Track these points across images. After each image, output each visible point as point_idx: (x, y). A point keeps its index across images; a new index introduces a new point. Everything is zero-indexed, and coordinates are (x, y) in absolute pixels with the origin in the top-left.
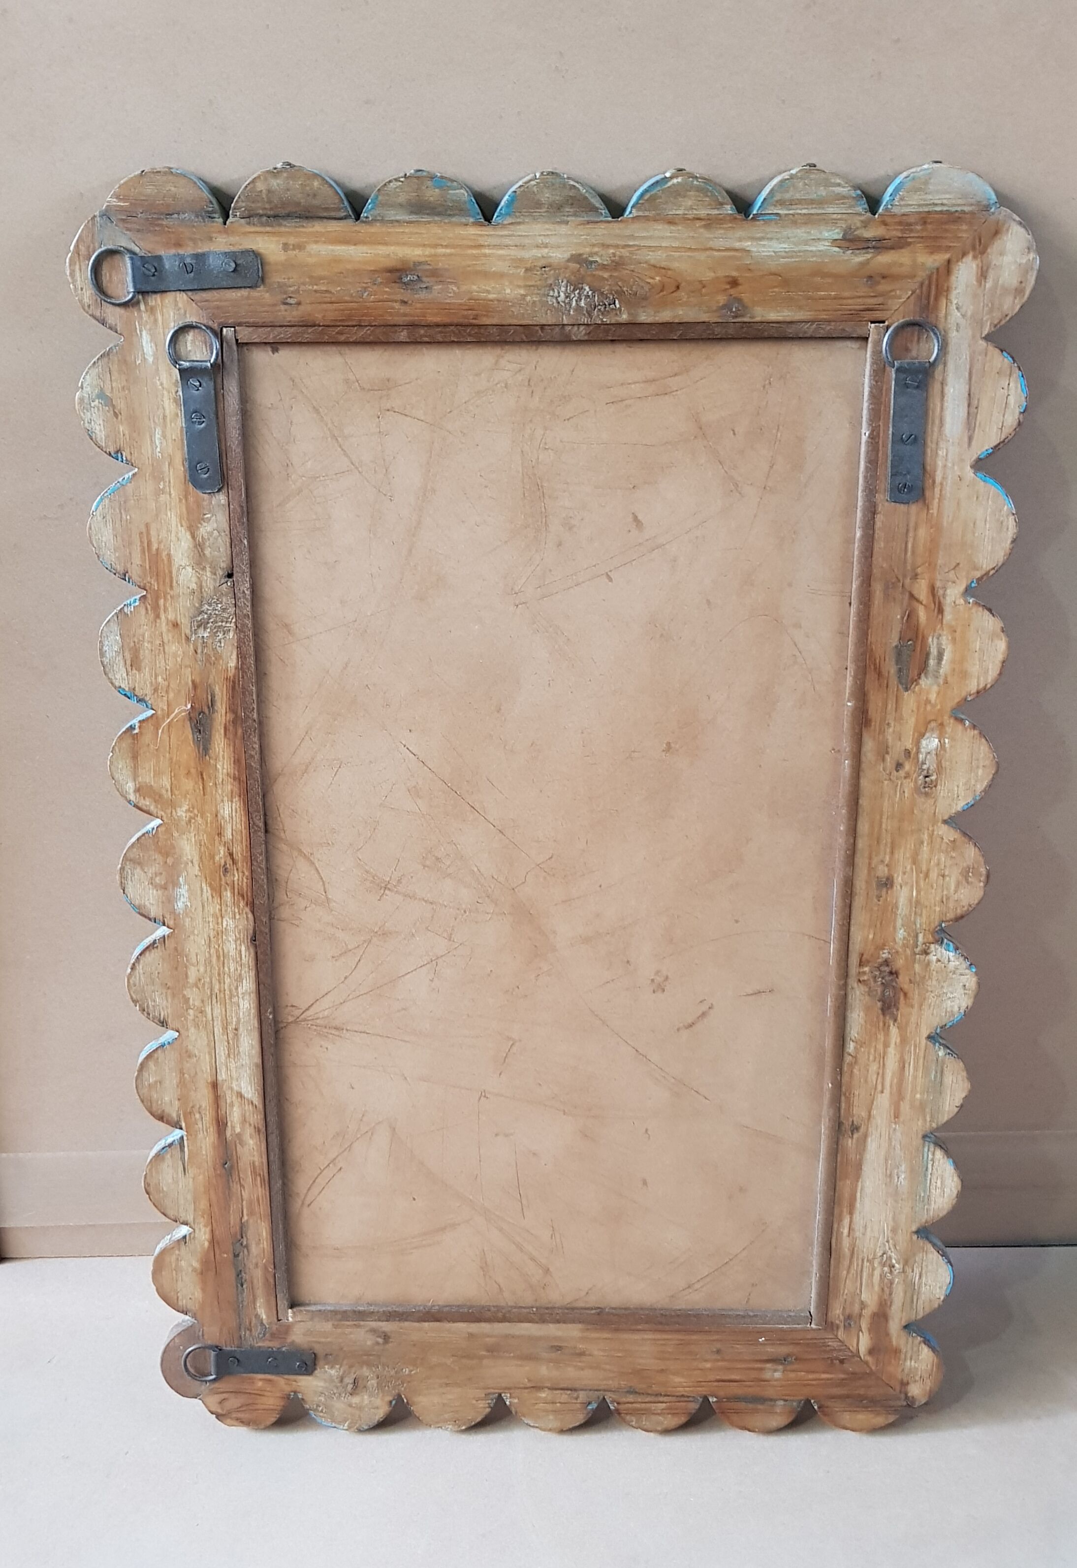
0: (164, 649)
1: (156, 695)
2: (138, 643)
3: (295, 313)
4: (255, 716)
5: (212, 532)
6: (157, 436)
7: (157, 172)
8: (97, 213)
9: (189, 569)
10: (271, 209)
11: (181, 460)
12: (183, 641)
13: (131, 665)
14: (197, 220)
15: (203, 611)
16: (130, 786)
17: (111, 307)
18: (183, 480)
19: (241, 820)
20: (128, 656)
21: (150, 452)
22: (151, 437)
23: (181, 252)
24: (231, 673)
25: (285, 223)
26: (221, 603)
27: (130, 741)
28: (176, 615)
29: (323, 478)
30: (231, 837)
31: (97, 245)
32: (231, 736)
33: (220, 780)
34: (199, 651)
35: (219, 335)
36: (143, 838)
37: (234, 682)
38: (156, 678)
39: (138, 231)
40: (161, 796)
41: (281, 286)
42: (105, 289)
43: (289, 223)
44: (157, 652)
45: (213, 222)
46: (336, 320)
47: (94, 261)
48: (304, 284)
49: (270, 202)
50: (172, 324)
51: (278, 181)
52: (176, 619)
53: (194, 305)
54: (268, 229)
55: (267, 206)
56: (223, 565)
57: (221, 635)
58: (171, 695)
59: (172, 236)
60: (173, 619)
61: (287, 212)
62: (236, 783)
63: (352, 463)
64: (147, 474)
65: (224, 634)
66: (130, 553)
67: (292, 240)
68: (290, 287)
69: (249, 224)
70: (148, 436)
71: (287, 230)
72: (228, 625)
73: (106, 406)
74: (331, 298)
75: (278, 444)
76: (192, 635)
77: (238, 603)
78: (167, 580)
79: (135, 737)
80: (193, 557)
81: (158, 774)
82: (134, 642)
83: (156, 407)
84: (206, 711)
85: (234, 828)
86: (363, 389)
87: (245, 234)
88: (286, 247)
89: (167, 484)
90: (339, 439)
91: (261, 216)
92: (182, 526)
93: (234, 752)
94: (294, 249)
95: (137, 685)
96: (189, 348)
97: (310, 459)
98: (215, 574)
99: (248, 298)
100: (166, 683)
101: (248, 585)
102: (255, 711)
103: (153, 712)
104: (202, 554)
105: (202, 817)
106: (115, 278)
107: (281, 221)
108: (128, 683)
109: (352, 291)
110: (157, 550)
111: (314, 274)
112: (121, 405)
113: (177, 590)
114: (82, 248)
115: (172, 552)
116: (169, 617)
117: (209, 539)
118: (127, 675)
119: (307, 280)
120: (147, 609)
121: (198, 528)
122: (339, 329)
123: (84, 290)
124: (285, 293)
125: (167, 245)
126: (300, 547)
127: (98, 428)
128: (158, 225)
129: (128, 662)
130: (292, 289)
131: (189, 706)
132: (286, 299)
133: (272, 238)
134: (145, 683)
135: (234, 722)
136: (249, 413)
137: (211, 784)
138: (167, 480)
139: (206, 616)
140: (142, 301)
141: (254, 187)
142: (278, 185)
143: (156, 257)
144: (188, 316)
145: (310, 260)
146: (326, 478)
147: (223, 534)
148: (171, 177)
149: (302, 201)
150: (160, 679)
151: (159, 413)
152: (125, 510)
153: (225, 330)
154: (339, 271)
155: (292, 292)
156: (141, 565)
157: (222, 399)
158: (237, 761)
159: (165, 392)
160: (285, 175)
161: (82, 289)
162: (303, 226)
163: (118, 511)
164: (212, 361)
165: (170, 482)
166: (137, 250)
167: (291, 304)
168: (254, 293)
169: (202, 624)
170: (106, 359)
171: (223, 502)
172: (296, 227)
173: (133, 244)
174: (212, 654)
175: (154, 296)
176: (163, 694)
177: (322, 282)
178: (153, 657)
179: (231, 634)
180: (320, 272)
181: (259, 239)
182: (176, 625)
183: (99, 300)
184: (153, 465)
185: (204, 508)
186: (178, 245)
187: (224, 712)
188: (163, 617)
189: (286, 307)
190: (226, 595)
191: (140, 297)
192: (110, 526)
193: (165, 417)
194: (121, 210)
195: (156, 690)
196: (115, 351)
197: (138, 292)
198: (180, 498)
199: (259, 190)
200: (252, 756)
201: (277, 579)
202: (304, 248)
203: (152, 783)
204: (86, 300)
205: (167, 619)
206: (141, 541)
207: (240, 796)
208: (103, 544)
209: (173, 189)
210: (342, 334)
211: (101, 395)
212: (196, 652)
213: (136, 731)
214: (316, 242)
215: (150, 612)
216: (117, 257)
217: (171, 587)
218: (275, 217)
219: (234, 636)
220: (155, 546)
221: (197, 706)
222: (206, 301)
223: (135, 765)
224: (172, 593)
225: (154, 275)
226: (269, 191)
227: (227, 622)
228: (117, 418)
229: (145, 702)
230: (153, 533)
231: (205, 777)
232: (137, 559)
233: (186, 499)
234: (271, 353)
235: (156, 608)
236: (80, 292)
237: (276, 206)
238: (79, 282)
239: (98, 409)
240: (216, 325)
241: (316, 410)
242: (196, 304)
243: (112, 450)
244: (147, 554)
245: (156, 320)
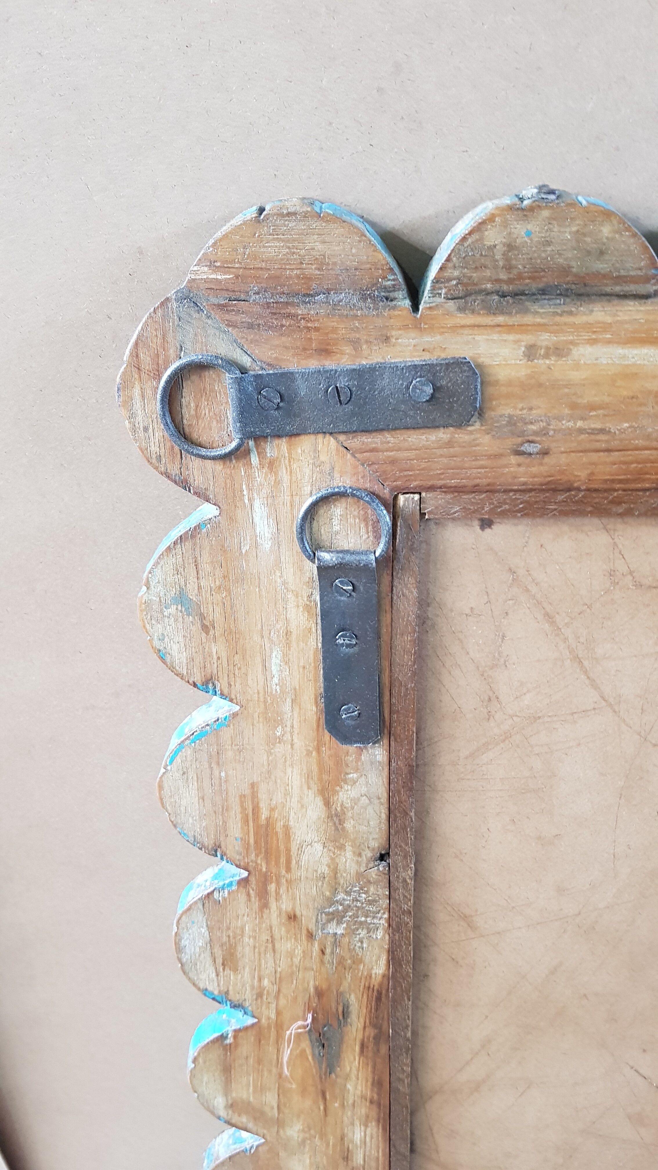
0: (274, 946)
1: (259, 1001)
2: (234, 938)
3: (534, 470)
4: (409, 1034)
5: (359, 799)
6: (274, 660)
7: (289, 214)
8: (171, 294)
9: (319, 847)
10: (510, 281)
11: (313, 696)
12: (304, 937)
13: (223, 964)
14: (361, 304)
15: (337, 901)
16: (220, 1102)
17: (198, 462)
18: (315, 726)
19: (378, 1147)
20: (219, 953)
21: (261, 683)
22: (264, 662)
23: (330, 364)
24: (376, 981)
25: (535, 307)
26: (366, 893)
27: (221, 1051)
28: (294, 904)
29: (549, 719)
30: (362, 1163)
31: (172, 352)
32: (370, 1054)
33: (351, 1102)
34: (328, 951)
35: (393, 508)
36: (238, 1156)
37: (380, 993)
38: (260, 980)
39: (251, 326)
40: (262, 1113)
41: (512, 421)
42: (187, 430)
43: (542, 307)
44: (263, 949)
45: (394, 308)
46: (613, 481)
47: (168, 382)
48: (559, 418)
49: (509, 268)
50: (308, 489)
51: (529, 227)
52: (294, 909)
53: (349, 456)
54: (501, 319)
55: (503, 276)
56: (375, 844)
57: (363, 933)
58: (282, 1002)
59: (314, 335)
60: (289, 909)
61: (541, 285)
62: (374, 1107)
63: (603, 698)
64: (256, 715)
65: (368, 932)
66: (224, 822)
67: (545, 339)
68: (531, 423)
69: (461, 309)
70: (258, 660)
71: (538, 320)
72: (376, 921)
73: (188, 615)
74: (607, 441)
75: (478, 668)
76: (317, 930)
77: (394, 895)
78: (283, 860)
79: (228, 1049)
80: (326, 831)
81: (260, 1090)
82: (229, 936)
83: (273, 618)
84: (335, 1024)
85: (367, 1153)
86: (639, 585)
87: (455, 329)
88: (531, 352)
89: (288, 729)
90: (586, 663)
91: (488, 293)
92: (309, 788)
93: (373, 1072)
94: (547, 356)
95: (231, 988)
96: (336, 528)
97: (528, 691)
98: (360, 855)
99: (450, 444)
100: (276, 988)
101: (410, 873)
102: (410, 1029)
103: (256, 1020)
104: (340, 827)
105: (321, 1138)
106: (205, 411)
107: (528, 304)
108: (219, 985)
109: (650, 430)
110: (268, 819)
111: (579, 401)
112: (215, 614)
113: (296, 873)
114: (146, 359)
115: (291, 823)
116: (284, 907)
117: (353, 808)
118: (217, 975)
119: (567, 411)
120: (248, 895)
121: (336, 793)
122: (615, 494)
123: (151, 430)
124: (522, 434)
125: (304, 351)
126: (498, 814)
127: (175, 647)
128: (289, 316)
129: (219, 961)
130: (533, 427)
131: (309, 1020)
132: (522, 444)
133: (505, 337)
134: (244, 985)
135: (377, 1039)
136: (429, 623)
137: (336, 1105)
138: (289, 724)
139: (340, 908)
140: (254, 449)
141: (481, 239)
142: (529, 234)
143: (283, 375)
144: (337, 475)
145: (576, 376)
146: (555, 719)
147: (376, 801)
148: (315, 224)
149: (573, 264)
150: (266, 982)
151: (278, 626)
152: (218, 764)
153: (402, 498)
154: (631, 394)
155: (536, 433)
156: (242, 839)
157: (388, 608)
158: (377, 1084)
159: (290, 595)
160: (546, 213)
161: (146, 429)
162: (571, 313)
163: (206, 765)
164: (377, 554)
165: (292, 727)
166: (246, 361)
167: (530, 454)
168: (462, 436)
169: (337, 917)
170: (188, 544)
171: (379, 758)
172: (555, 314)
173: (239, 351)
174: (347, 956)
175: (277, 442)
176: (269, 1000)
177: (593, 413)
178: (257, 955)
179: (380, 934)
180: (590, 397)
181: (481, 338)
182: (292, 917)
183: (177, 448)
184: (265, 702)
185: (347, 765)
186: (325, 351)
187: (361, 1025)
188: (273, 905)
189: (521, 459)
190: (376, 883)
191: (251, 443)
192: (193, 786)
193: (288, 633)
194: (215, 288)
195: (260, 995)
196: (204, 530)
197: (246, 435)
198: (308, 751)
199: (488, 243)
200: (400, 1080)
201: (456, 856)
202: (569, 353)
203: (251, 1099)
204: (154, 449)
205: (280, 910)
206: (242, 806)
207: (378, 1121)
208: (183, 809)
209: (319, 246)
210: (620, 503)
211: (181, 598)
212: (323, 953)
213: (228, 1041)
214: (593, 342)
215: (253, 899)
216: (209, 375)
217: (288, 869)
218: (515, 295)
219: (384, 935)
220: (264, 814)
221: (320, 1016)
222: (372, 450)
223: (227, 1078)
224: (288, 876)
225: (278, 408)
226: (510, 247)
227: (374, 918)
228: (207, 633)
229: (243, 1008)
230: (263, 796)
231: (328, 1097)
232: (235, 829)
233: (318, 750)
234: (478, 528)
235: (263, 894)
236: (141, 434)
237: (520, 277)
238: (139, 418)
239: (176, 620)
240: (387, 491)
241: (549, 617)
242: (353, 455)
243: (198, 678)
244: (251, 824)
245: (278, 483)
